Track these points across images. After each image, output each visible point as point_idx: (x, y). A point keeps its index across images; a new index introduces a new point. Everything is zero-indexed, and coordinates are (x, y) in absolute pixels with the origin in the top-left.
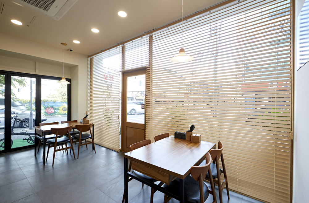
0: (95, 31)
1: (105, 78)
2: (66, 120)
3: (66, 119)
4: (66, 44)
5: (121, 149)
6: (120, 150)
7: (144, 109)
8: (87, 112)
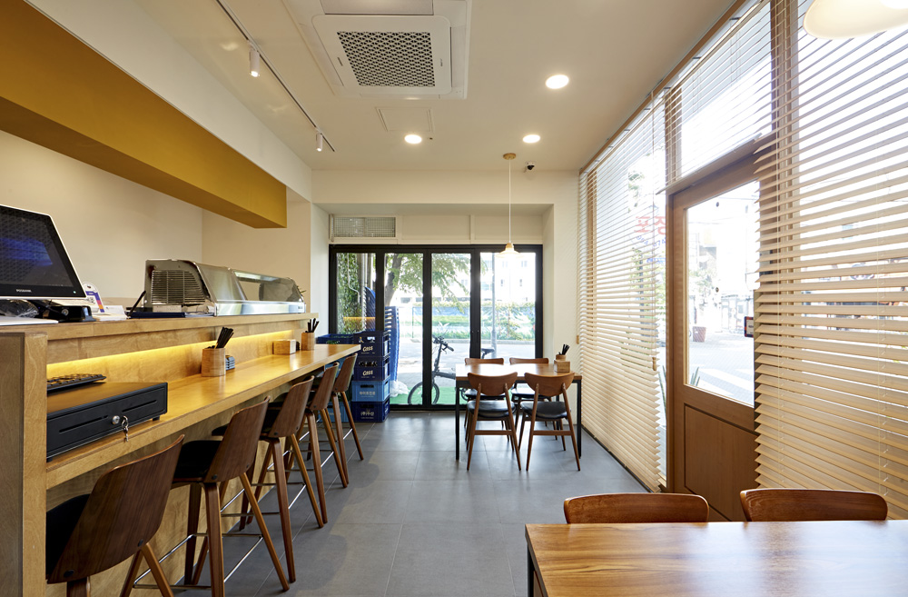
0: (558, 82)
1: (640, 228)
2: (533, 356)
3: (530, 352)
4: (514, 155)
5: (665, 484)
6: (661, 486)
7: (751, 340)
8: (578, 336)
